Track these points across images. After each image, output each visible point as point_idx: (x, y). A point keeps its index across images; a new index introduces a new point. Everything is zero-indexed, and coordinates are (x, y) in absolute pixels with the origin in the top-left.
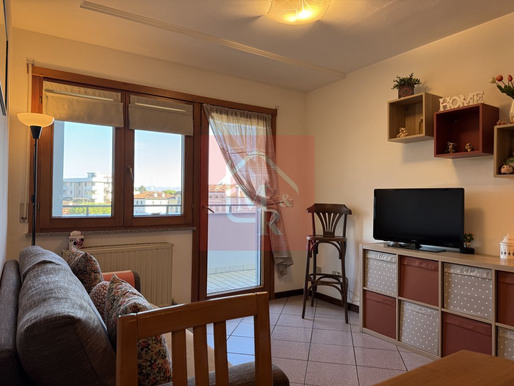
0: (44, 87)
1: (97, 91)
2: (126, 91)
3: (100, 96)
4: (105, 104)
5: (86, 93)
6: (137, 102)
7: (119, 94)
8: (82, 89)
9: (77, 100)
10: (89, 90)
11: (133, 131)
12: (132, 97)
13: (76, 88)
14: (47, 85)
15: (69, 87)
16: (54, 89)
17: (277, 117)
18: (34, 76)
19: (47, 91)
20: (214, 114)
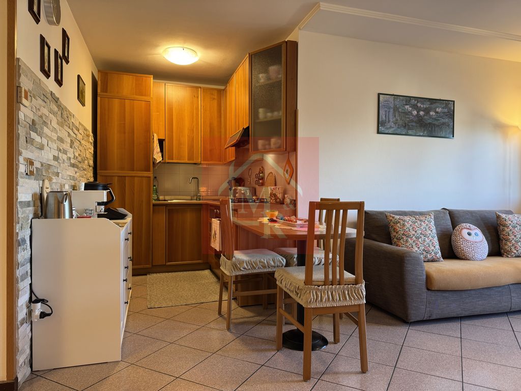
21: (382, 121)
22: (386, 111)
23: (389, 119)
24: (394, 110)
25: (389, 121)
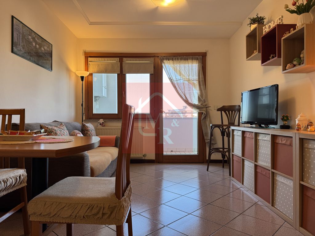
0: (89, 60)
2: (121, 56)
3: (110, 60)
4: (112, 64)
5: (104, 60)
6: (127, 61)
7: (118, 59)
8: (103, 59)
9: (101, 64)
10: (106, 59)
11: (125, 75)
12: (124, 59)
13: (100, 59)
14: (90, 59)
15: (97, 59)
16: (92, 60)
17: (207, 57)
18: (85, 57)
19: (90, 62)
20: (165, 61)
21: (15, 42)
22: (17, 34)
23: (19, 42)
24: (22, 36)
25: (19, 44)
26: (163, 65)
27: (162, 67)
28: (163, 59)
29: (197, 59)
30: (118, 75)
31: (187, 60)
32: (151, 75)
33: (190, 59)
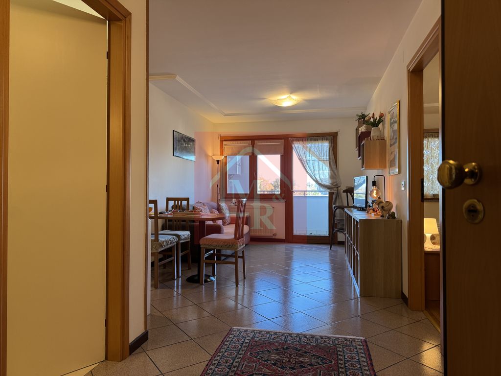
1: (242, 142)
2: (253, 140)
4: (245, 146)
5: (238, 143)
6: (258, 143)
7: (250, 141)
8: (236, 142)
9: (235, 147)
10: (239, 142)
11: (256, 156)
12: (256, 141)
13: (234, 142)
14: (225, 143)
15: (232, 142)
16: (227, 144)
17: (338, 137)
18: (221, 140)
19: (225, 145)
20: (295, 142)
22: (176, 142)
25: (177, 148)
26: (293, 146)
27: (292, 148)
28: (293, 141)
29: (327, 139)
30: (250, 156)
31: (317, 140)
32: (281, 156)
33: (320, 140)
